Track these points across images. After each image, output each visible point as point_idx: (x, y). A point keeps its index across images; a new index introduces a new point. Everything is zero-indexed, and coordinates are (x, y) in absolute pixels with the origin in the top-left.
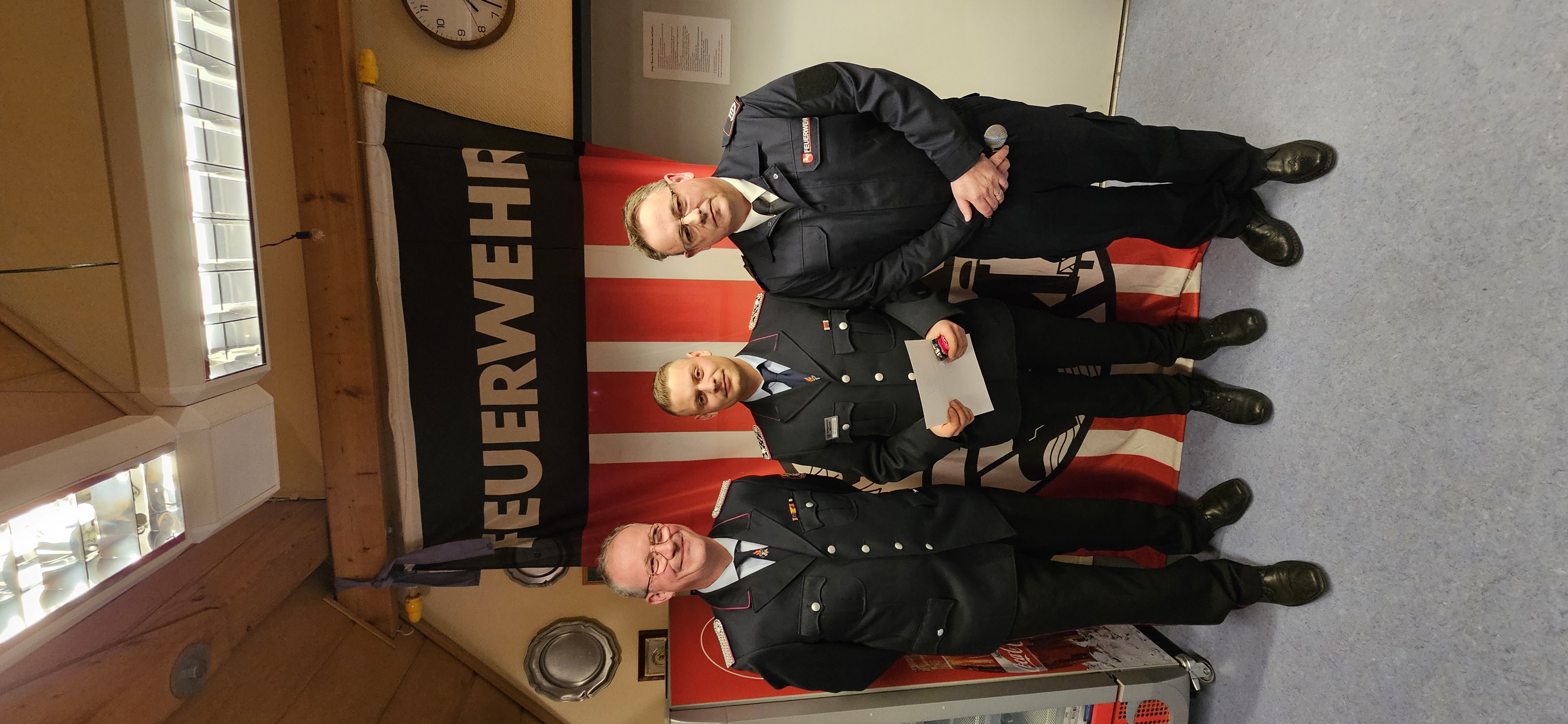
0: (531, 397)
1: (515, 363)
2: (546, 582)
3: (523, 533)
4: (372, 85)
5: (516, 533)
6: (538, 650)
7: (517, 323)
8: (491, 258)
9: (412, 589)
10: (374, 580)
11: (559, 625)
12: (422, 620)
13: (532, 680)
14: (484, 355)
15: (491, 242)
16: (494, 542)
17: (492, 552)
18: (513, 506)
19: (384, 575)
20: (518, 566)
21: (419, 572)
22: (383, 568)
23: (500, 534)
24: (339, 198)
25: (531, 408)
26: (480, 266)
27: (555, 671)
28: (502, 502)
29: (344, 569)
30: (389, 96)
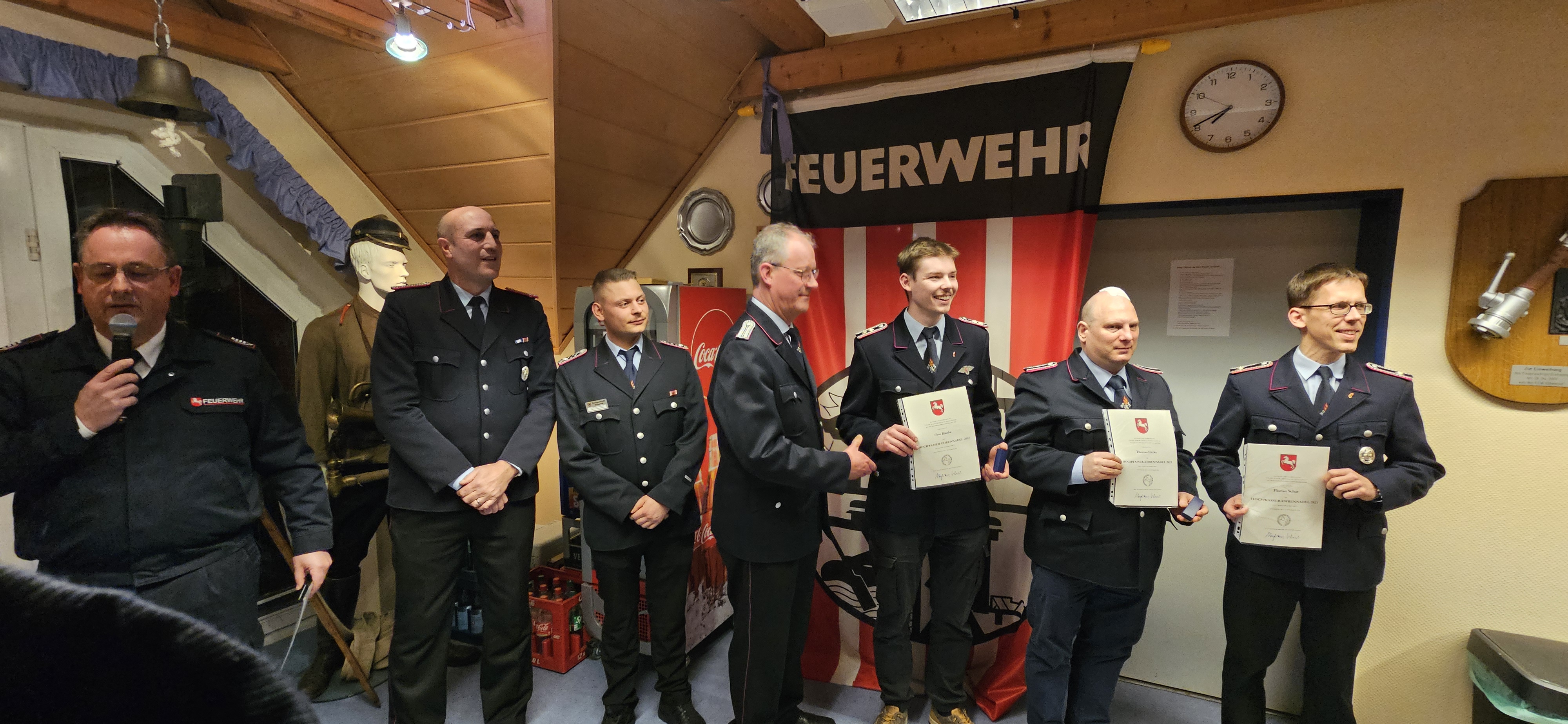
0: (895, 183)
1: (921, 170)
2: (760, 200)
3: (796, 183)
4: (1140, 50)
5: (795, 178)
6: (713, 197)
7: (951, 170)
8: (1002, 148)
9: (760, 109)
10: (767, 84)
11: (730, 211)
12: (738, 116)
13: (694, 194)
14: (927, 148)
15: (1015, 148)
16: (790, 163)
17: (783, 161)
18: (815, 175)
19: (771, 90)
20: (772, 179)
21: (772, 112)
22: (775, 89)
23: (795, 167)
24: (1047, 35)
25: (887, 183)
26: (995, 141)
27: (699, 209)
28: (819, 167)
29: (776, 63)
30: (1132, 63)
